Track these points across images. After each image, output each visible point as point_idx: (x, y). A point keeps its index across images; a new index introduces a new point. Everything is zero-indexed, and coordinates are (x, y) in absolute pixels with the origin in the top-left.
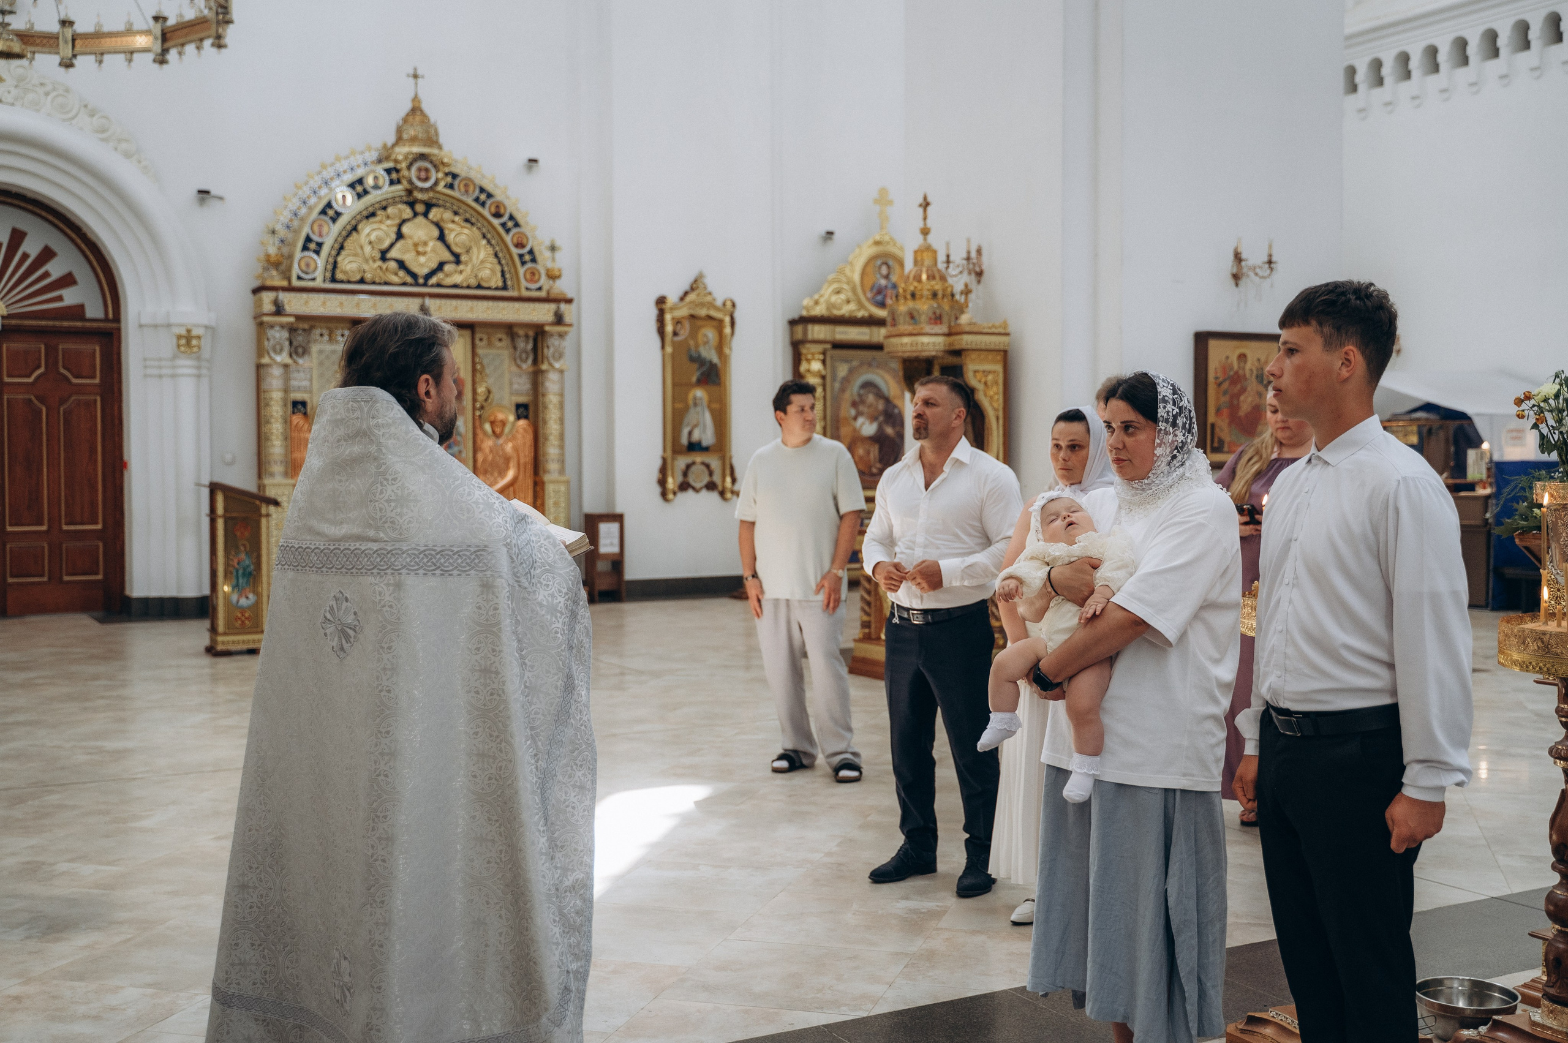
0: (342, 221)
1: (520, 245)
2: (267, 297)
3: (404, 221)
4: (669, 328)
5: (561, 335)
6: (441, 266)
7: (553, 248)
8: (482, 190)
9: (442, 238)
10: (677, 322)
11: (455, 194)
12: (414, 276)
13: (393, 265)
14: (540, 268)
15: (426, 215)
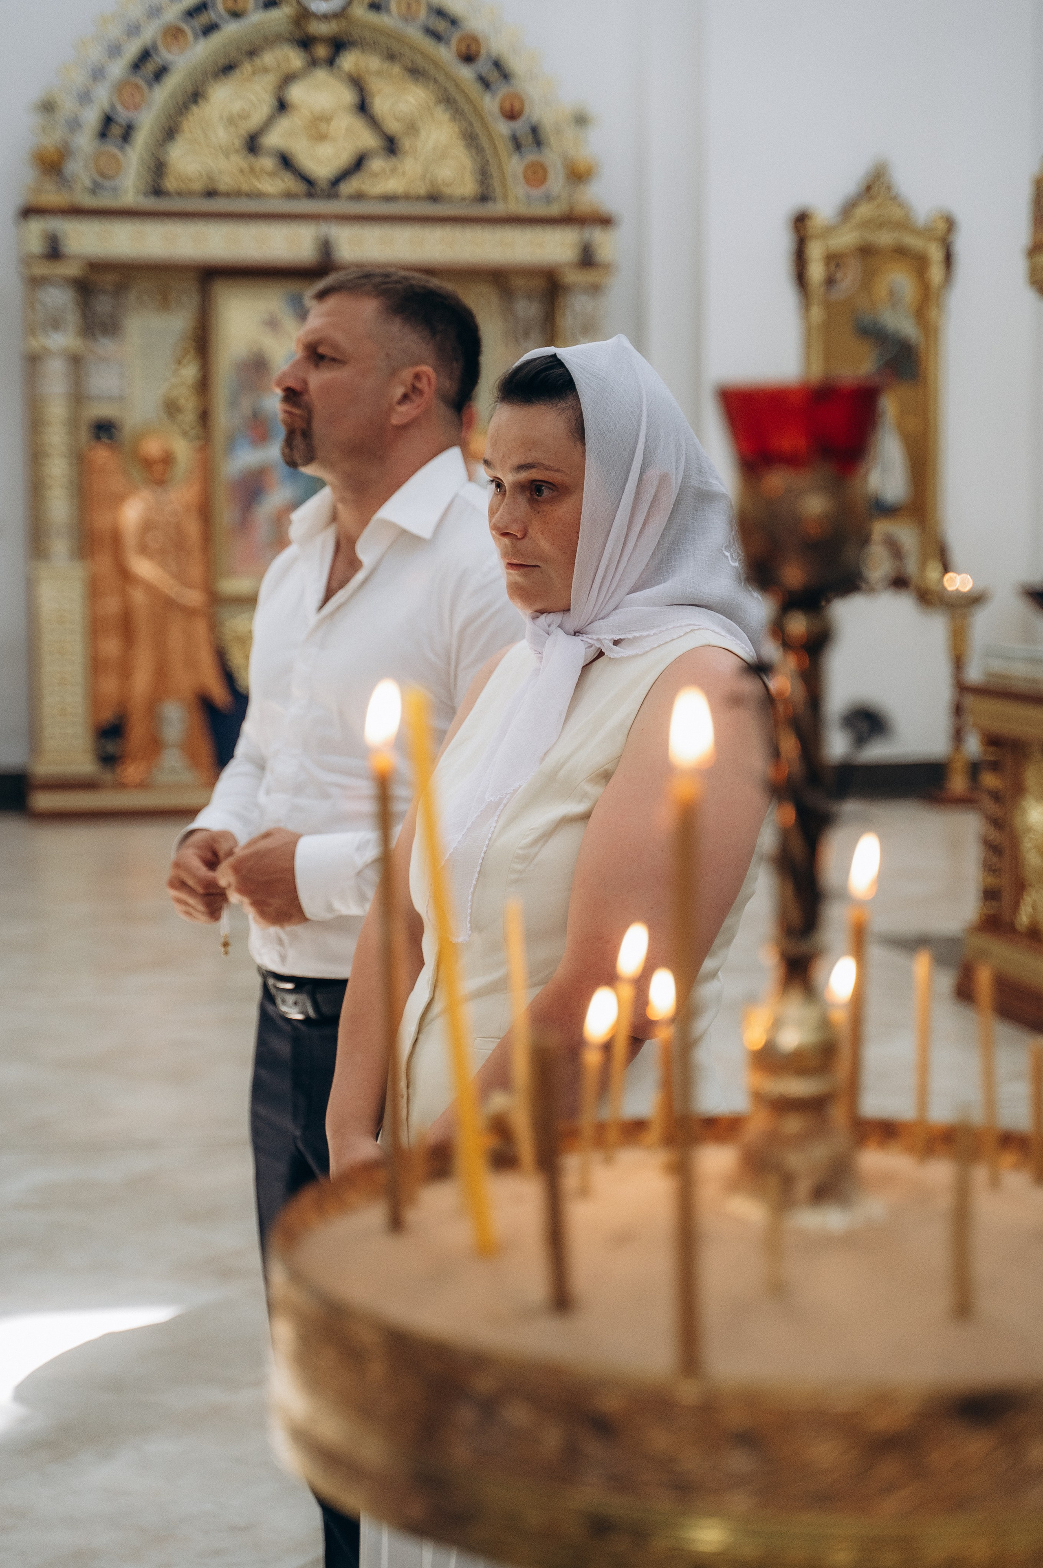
0: (173, 83)
1: (511, 115)
2: (37, 227)
3: (288, 79)
4: (816, 271)
5: (595, 289)
6: (359, 163)
7: (581, 120)
8: (441, 13)
9: (363, 107)
10: (834, 260)
11: (384, 20)
12: (308, 181)
13: (267, 163)
14: (552, 158)
15: (331, 62)
